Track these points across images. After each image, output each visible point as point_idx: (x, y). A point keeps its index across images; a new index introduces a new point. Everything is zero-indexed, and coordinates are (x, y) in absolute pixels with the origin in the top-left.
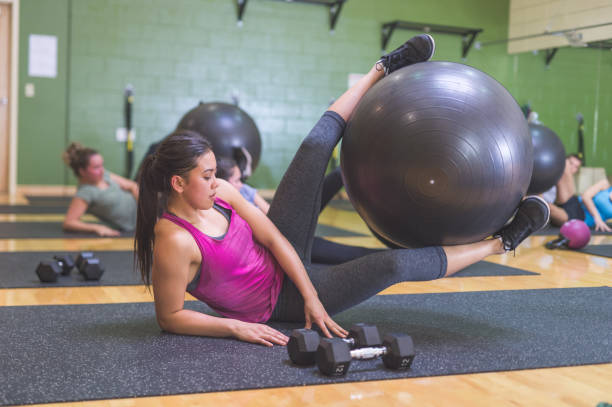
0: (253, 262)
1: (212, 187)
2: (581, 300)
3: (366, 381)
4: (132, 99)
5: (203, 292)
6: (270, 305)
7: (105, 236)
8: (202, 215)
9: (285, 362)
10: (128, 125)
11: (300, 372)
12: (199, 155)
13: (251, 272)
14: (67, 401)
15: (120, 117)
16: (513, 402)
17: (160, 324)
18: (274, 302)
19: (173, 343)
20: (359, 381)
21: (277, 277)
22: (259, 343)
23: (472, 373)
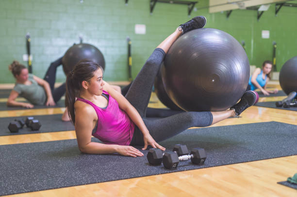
0: (121, 119)
1: (101, 85)
2: (265, 128)
3: (187, 170)
4: (30, 40)
5: (99, 134)
6: (130, 138)
7: (29, 108)
8: (96, 99)
9: (147, 164)
10: (29, 53)
11: (155, 168)
12: (94, 71)
13: (120, 124)
14: (54, 189)
15: (24, 49)
16: (255, 176)
17: (80, 150)
18: (131, 137)
19: (90, 158)
20: (184, 171)
21: (132, 125)
22: (130, 156)
23: (232, 164)
